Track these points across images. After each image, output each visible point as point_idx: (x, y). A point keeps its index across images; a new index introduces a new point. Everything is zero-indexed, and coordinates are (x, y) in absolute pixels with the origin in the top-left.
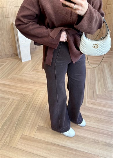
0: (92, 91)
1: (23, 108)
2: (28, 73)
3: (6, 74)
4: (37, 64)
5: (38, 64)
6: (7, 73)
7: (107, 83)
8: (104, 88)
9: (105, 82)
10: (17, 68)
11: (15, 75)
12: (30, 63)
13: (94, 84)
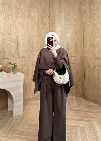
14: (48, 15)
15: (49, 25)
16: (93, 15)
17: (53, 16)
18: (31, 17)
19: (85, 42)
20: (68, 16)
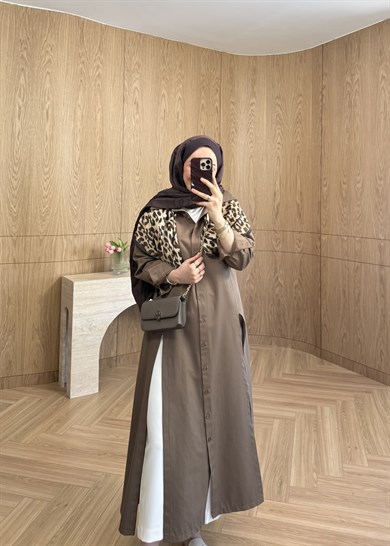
0: (277, 479)
1: (63, 521)
2: (87, 428)
3: (17, 432)
4: (115, 403)
5: (117, 405)
6: (19, 427)
7: (327, 457)
8: (314, 471)
9: (318, 454)
10: (52, 414)
11: (44, 435)
12: (94, 401)
13: (287, 460)
14: (217, 104)
15: (219, 134)
16: (350, 106)
17: (232, 106)
18: (162, 114)
19: (325, 189)
20: (278, 109)
